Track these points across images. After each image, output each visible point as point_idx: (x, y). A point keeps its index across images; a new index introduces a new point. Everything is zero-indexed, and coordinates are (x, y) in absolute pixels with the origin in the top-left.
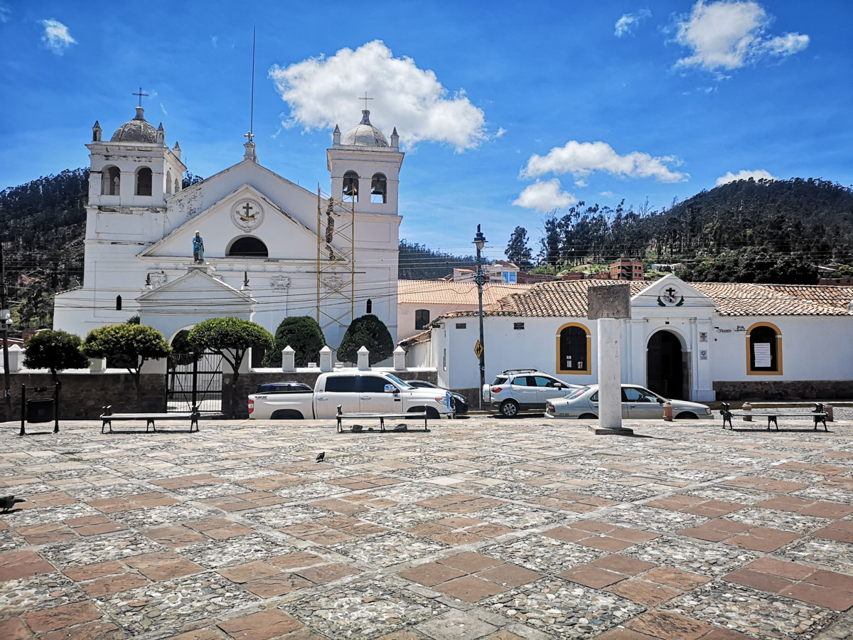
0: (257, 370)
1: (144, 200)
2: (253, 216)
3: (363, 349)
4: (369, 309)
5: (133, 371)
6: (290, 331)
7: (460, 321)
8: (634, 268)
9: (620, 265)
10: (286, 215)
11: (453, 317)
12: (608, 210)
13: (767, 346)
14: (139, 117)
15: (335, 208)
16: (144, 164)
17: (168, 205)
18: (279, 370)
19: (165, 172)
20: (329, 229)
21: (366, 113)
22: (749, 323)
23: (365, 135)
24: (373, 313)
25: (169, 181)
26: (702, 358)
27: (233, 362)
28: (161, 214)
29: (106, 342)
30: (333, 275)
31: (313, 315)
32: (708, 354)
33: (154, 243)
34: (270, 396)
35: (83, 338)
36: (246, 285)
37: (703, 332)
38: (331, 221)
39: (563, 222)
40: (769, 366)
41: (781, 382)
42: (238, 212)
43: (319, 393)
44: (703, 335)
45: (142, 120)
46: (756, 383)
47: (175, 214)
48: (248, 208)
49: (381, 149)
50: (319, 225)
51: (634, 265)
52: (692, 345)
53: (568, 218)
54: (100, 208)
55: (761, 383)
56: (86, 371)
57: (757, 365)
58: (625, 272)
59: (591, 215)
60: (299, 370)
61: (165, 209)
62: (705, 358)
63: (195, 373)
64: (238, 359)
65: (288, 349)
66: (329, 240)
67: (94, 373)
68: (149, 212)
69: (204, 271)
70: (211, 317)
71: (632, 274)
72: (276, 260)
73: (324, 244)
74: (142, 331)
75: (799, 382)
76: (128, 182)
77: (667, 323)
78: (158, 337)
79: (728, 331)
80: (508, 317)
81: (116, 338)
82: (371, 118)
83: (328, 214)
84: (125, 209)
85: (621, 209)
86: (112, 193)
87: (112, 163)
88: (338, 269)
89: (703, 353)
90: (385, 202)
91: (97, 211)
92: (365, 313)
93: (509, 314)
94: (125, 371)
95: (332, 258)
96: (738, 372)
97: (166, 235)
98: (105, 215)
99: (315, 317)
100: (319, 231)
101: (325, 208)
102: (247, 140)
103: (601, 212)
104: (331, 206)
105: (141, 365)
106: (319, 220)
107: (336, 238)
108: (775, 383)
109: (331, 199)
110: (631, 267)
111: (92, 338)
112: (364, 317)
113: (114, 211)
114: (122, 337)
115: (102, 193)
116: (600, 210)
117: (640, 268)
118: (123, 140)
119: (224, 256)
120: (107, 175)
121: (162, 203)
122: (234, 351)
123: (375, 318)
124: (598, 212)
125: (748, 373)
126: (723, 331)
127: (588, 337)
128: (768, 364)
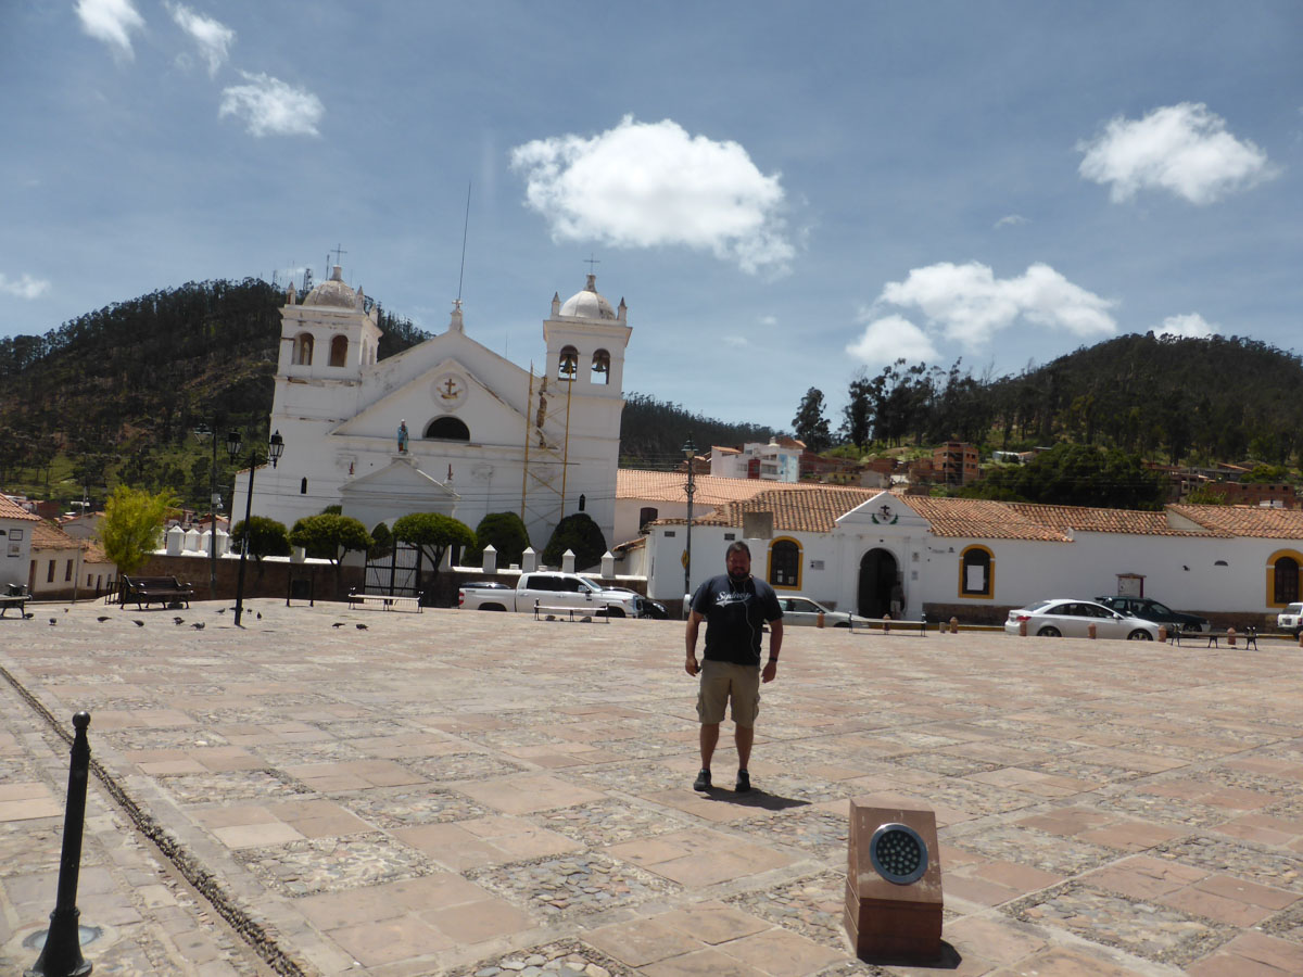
0: (456, 569)
1: (337, 371)
2: (455, 394)
3: (569, 553)
4: (582, 507)
5: (335, 562)
6: (492, 529)
7: (670, 528)
8: (965, 455)
9: (946, 451)
10: (493, 394)
11: (662, 524)
12: (938, 371)
13: (980, 569)
14: (336, 278)
15: (549, 388)
16: (340, 331)
17: (363, 379)
18: (480, 570)
19: (362, 342)
20: (541, 412)
21: (592, 278)
22: (961, 545)
23: (588, 304)
24: (585, 512)
25: (365, 350)
26: (913, 578)
27: (434, 559)
28: (355, 388)
29: (314, 532)
30: (543, 465)
31: (518, 512)
32: (919, 575)
33: (346, 421)
34: (478, 590)
35: (289, 527)
36: (449, 479)
37: (915, 551)
38: (543, 403)
39: (874, 386)
41: (991, 607)
42: (439, 389)
43: (521, 590)
44: (916, 555)
45: (339, 280)
46: (967, 606)
47: (371, 388)
48: (450, 384)
49: (605, 322)
50: (529, 408)
51: (965, 453)
52: (906, 566)
53: (880, 381)
54: (290, 379)
55: (972, 606)
56: (287, 559)
57: (969, 588)
58: (953, 462)
59: (915, 377)
60: (500, 571)
61: (360, 382)
62: (916, 579)
63: (393, 568)
64: (439, 556)
65: (490, 548)
66: (540, 424)
67: (294, 562)
68: (341, 386)
69: (407, 462)
70: (415, 511)
71: (961, 465)
72: (478, 445)
73: (535, 428)
74: (347, 523)
76: (322, 350)
77: (882, 541)
78: (362, 529)
79: (942, 552)
80: (717, 528)
81: (323, 528)
82: (596, 283)
83: (541, 394)
84: (317, 381)
85: (957, 371)
86: (301, 362)
87: (306, 329)
88: (549, 458)
89: (915, 573)
90: (607, 382)
91: (287, 382)
92: (577, 511)
93: (721, 524)
94: (327, 562)
95: (542, 444)
96: (949, 594)
97: (359, 412)
98: (294, 386)
99: (519, 515)
100: (529, 413)
101: (537, 387)
102: (454, 307)
103: (929, 373)
104: (544, 386)
105: (342, 557)
106: (530, 402)
107: (548, 424)
108: (986, 607)
109: (545, 378)
110: (961, 455)
111: (299, 527)
112: (575, 516)
113: (304, 383)
114: (328, 527)
115: (293, 362)
116: (928, 370)
117: (974, 457)
118: (319, 304)
119: (420, 436)
120: (299, 342)
121: (357, 376)
122: (435, 548)
123: (586, 518)
124: (924, 375)
125: (960, 596)
126: (936, 551)
127: (800, 551)
128: (981, 588)
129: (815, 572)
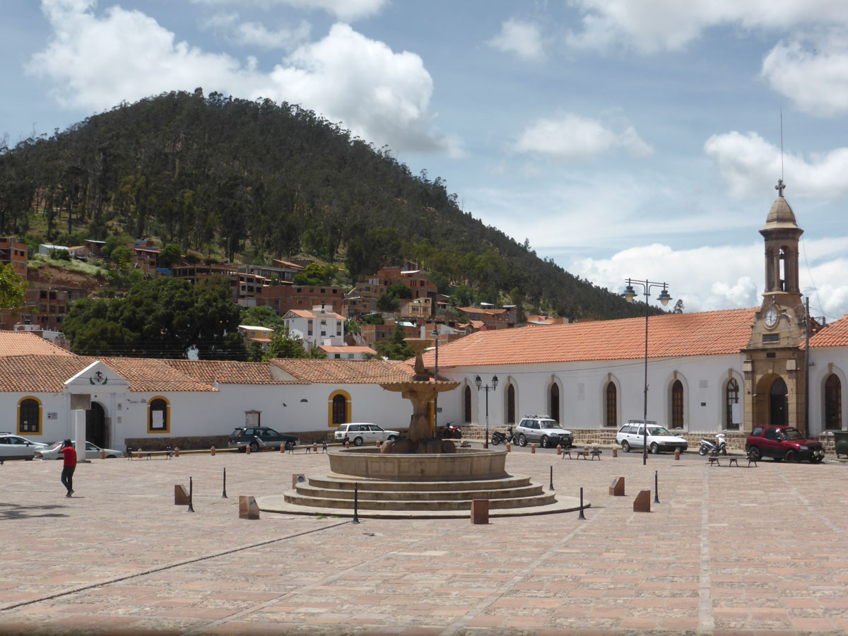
8: (12, 253)
13: (161, 413)
22: (149, 396)
26: (118, 422)
32: (123, 420)
37: (120, 403)
40: (162, 426)
41: (169, 438)
44: (119, 406)
46: (153, 439)
51: (13, 248)
52: (112, 412)
55: (156, 439)
57: (154, 426)
62: (120, 422)
75: (180, 438)
77: (96, 396)
79: (136, 402)
89: (119, 419)
96: (142, 432)
108: (165, 439)
117: (22, 254)
125: (148, 432)
126: (132, 402)
127: (40, 406)
128: (161, 426)
129: (51, 421)
